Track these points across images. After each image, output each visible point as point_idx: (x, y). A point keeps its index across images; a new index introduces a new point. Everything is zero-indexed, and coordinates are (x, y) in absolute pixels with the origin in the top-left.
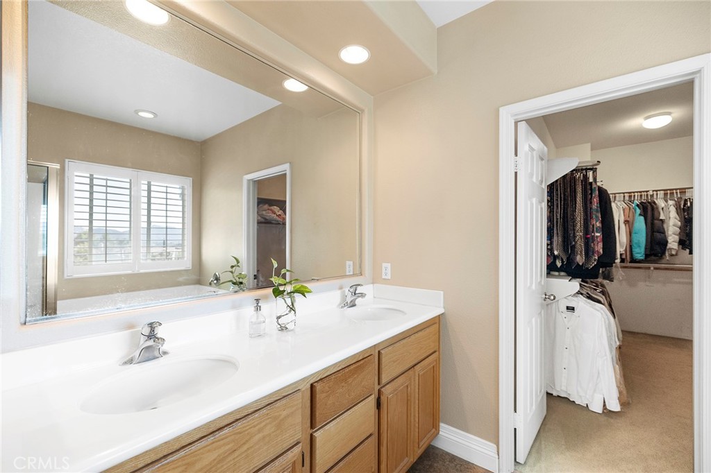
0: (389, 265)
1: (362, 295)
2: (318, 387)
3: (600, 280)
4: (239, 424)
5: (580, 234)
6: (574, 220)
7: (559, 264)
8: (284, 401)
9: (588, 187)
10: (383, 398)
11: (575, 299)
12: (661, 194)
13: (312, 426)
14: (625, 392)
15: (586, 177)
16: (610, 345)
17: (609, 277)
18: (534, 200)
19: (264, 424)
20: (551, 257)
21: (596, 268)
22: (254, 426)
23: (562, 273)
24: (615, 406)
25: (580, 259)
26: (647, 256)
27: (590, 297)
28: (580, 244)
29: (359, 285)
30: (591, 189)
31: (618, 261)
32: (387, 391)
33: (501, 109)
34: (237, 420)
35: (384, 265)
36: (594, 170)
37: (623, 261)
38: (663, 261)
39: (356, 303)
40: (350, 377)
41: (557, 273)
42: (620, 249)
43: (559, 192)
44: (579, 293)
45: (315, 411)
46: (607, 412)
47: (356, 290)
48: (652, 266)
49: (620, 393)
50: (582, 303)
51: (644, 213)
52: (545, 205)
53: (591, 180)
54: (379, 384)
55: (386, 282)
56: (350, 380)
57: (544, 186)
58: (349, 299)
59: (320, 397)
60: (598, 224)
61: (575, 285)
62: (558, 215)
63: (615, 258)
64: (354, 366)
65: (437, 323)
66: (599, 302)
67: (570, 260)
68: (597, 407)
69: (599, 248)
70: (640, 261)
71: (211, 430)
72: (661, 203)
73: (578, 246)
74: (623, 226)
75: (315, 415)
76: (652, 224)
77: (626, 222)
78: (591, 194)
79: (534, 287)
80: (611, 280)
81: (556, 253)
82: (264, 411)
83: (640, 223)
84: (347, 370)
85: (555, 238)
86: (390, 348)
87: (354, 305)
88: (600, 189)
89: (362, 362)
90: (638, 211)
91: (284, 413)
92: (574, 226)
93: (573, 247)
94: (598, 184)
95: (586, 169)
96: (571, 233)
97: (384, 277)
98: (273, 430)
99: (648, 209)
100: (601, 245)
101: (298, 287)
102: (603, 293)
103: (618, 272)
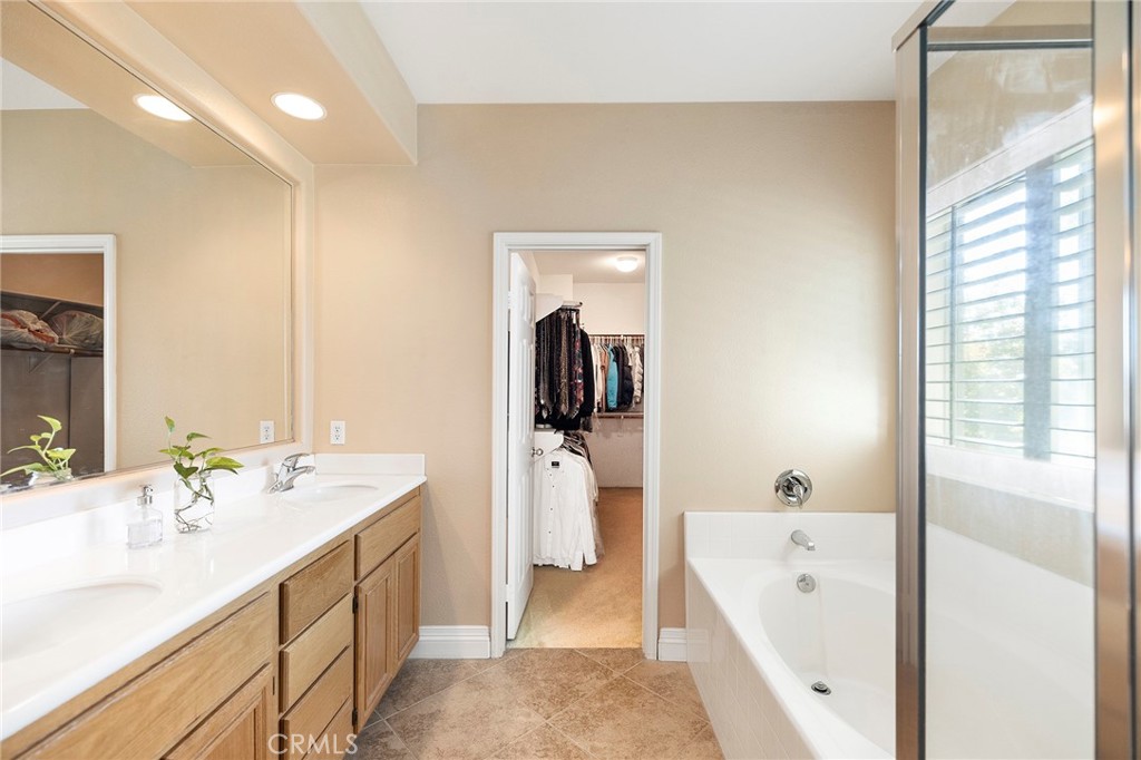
0: (342, 425)
1: (307, 469)
2: (291, 585)
3: (580, 431)
4: (201, 641)
5: (564, 381)
6: (559, 365)
7: (545, 415)
8: (252, 607)
9: (572, 327)
10: (361, 597)
11: (560, 452)
12: (629, 341)
13: (281, 641)
14: (601, 546)
15: (570, 319)
16: (589, 498)
17: (588, 428)
18: (525, 341)
19: (229, 639)
20: (539, 407)
21: (578, 417)
22: (220, 643)
23: (548, 426)
24: (592, 560)
25: (564, 409)
26: (619, 404)
27: (573, 451)
28: (564, 392)
29: (301, 455)
30: (574, 332)
31: (595, 410)
32: (365, 586)
33: (495, 235)
34: (194, 639)
35: (334, 424)
36: (577, 312)
37: (599, 410)
38: (632, 409)
39: (295, 483)
40: (326, 571)
41: (542, 426)
42: (598, 398)
43: (545, 332)
44: (562, 446)
45: (287, 619)
46: (586, 567)
47: (296, 462)
48: (622, 414)
49: (597, 545)
50: (566, 458)
51: (617, 360)
52: (533, 347)
53: (574, 322)
54: (356, 579)
55: (338, 449)
56: (326, 574)
57: (533, 326)
58: (284, 478)
59: (293, 599)
60: (580, 371)
61: (559, 437)
62: (545, 359)
63: (593, 407)
64: (330, 556)
65: (417, 496)
66: (580, 454)
67: (556, 409)
68: (577, 566)
69: (581, 395)
70: (613, 410)
71: (163, 656)
72: (629, 350)
73: (563, 394)
74: (599, 371)
75: (287, 624)
76: (623, 370)
77: (603, 367)
78: (574, 337)
79: (524, 441)
80: (590, 430)
81: (542, 402)
82: (230, 622)
83: (614, 369)
84: (322, 561)
85: (542, 385)
86: (369, 530)
87: (292, 487)
88: (582, 331)
89: (338, 550)
90: (612, 356)
91: (253, 623)
92: (560, 371)
93: (559, 395)
94: (581, 327)
95: (571, 310)
96: (556, 378)
97: (333, 441)
98: (241, 646)
99: (620, 354)
100: (582, 393)
101: (216, 460)
102: (583, 445)
103: (596, 423)
